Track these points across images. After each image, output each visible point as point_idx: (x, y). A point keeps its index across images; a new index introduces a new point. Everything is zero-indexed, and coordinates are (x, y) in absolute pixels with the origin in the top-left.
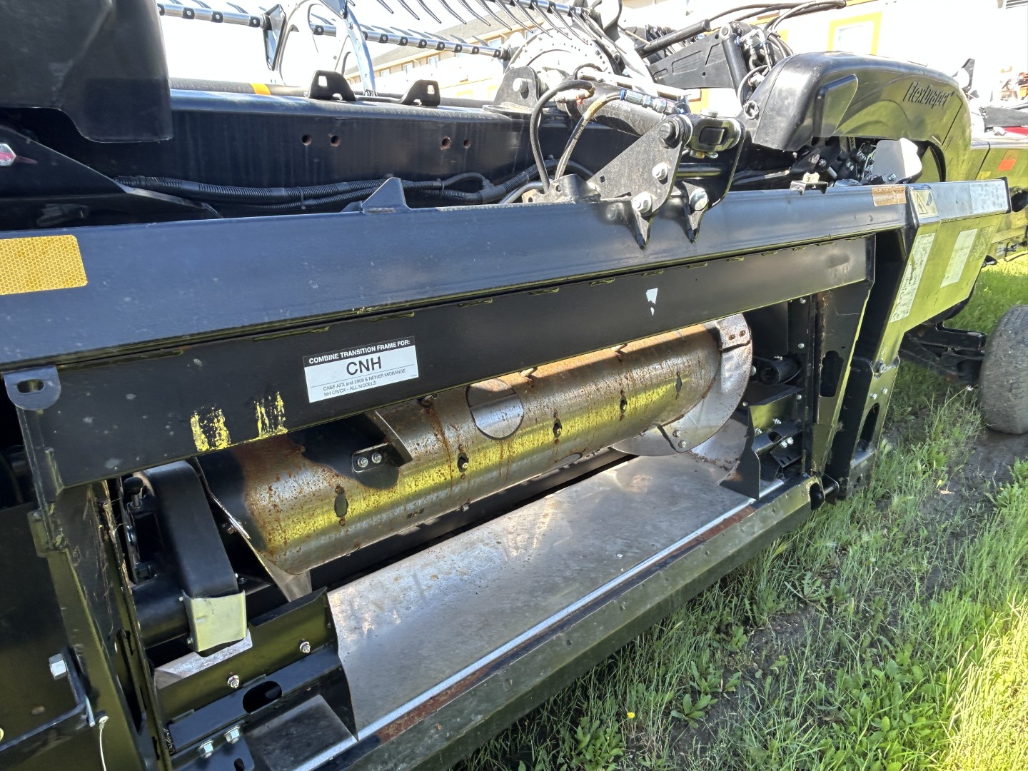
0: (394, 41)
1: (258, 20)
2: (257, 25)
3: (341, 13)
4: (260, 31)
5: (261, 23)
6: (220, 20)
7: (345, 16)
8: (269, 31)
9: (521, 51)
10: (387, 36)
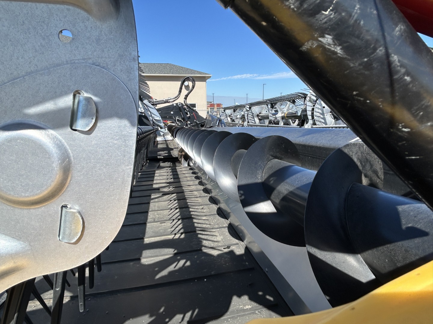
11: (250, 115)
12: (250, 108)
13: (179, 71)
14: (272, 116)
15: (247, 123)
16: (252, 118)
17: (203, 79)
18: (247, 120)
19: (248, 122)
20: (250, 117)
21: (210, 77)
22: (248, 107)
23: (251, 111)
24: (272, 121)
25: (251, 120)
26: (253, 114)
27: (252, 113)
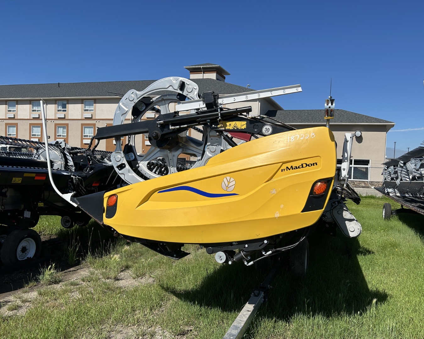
11: (404, 171)
12: (405, 164)
13: (350, 118)
14: (416, 171)
15: (399, 181)
16: (407, 175)
17: (384, 128)
18: (400, 177)
19: (401, 180)
20: (404, 174)
21: (393, 125)
22: (402, 162)
23: (406, 167)
24: (416, 177)
25: (405, 177)
26: (408, 170)
27: (406, 169)
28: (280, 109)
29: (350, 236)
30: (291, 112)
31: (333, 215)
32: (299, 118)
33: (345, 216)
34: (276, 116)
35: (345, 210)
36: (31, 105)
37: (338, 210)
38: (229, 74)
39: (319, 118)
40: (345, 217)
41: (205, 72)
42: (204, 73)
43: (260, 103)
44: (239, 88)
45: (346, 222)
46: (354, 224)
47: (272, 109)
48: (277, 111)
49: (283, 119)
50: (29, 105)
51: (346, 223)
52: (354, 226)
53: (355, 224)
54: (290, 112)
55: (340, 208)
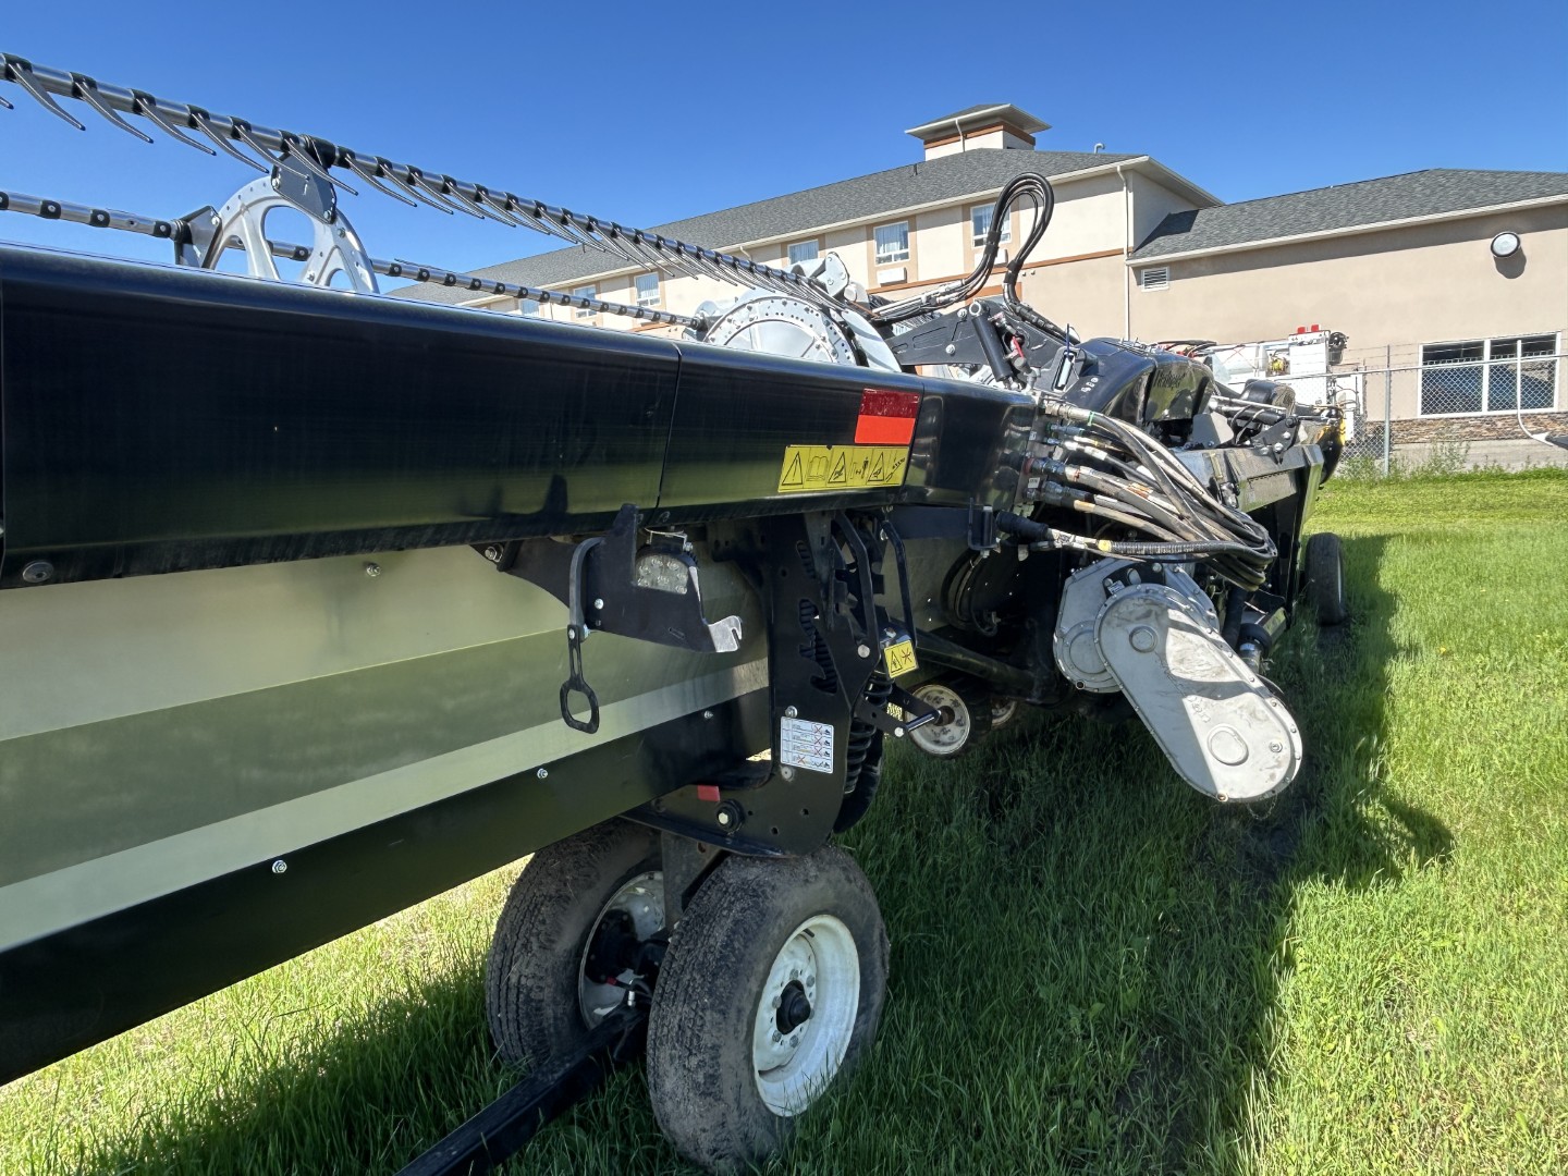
0: (409, 274)
1: (169, 228)
2: (167, 234)
3: (326, 215)
4: (170, 243)
5: (173, 233)
6: (105, 223)
7: (333, 220)
8: (186, 246)
9: (724, 319)
10: (400, 267)
28: (1209, 203)
29: (1221, 791)
30: (1247, 208)
31: (1104, 656)
32: (1275, 222)
33: (1181, 661)
34: (1194, 227)
35: (1177, 625)
36: (635, 289)
37: (1131, 627)
38: (1044, 128)
39: (1349, 212)
40: (1177, 669)
41: (969, 135)
42: (965, 138)
43: (1131, 195)
44: (1063, 157)
45: (1191, 702)
46: (1246, 715)
47: (1180, 208)
48: (1197, 211)
49: (1217, 235)
50: (628, 290)
51: (1191, 711)
52: (1240, 725)
53: (1253, 714)
54: (1242, 210)
55: (1147, 615)
